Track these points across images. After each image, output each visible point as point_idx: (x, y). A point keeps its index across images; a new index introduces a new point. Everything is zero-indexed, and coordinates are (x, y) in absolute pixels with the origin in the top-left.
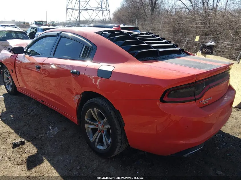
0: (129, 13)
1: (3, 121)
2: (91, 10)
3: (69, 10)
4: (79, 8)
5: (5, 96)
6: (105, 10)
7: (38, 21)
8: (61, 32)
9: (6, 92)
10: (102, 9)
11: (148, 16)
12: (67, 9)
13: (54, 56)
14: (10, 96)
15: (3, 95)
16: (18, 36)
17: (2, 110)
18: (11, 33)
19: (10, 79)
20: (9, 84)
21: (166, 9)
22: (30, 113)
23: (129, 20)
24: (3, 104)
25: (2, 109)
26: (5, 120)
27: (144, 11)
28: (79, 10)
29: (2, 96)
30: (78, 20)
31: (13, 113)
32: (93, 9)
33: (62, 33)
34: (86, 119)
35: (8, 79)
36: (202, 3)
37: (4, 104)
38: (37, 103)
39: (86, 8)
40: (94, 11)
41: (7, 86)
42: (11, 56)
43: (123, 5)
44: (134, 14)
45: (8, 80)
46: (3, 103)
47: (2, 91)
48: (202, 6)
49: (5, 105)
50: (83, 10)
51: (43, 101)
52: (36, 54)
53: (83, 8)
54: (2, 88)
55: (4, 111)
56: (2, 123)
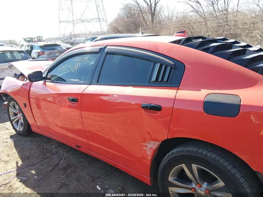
0: (125, 22)
1: (23, 184)
2: (87, 21)
3: (61, 22)
4: (73, 20)
5: (14, 139)
6: (103, 20)
7: (27, 38)
8: (105, 47)
9: (14, 132)
10: (99, 19)
11: (148, 23)
12: (60, 22)
13: (98, 82)
14: (21, 138)
15: (12, 137)
16: (14, 56)
17: (16, 162)
18: (5, 53)
19: (20, 115)
20: (18, 122)
21: (167, 15)
22: (58, 164)
23: (127, 29)
24: (15, 153)
25: (15, 160)
26: (26, 180)
27: (144, 18)
28: (72, 22)
29: (10, 140)
30: (73, 33)
31: (32, 166)
32: (89, 20)
33: (108, 47)
34: (171, 179)
35: (15, 114)
36: (212, 5)
37: (16, 151)
38: (61, 145)
39: (81, 20)
40: (89, 22)
41: (14, 124)
42: (23, 84)
43: (119, 14)
44: (132, 23)
45: (16, 117)
46: (14, 151)
47: (7, 131)
48: (212, 8)
49: (18, 153)
50: (78, 22)
51: (79, 147)
52: (60, 80)
53: (78, 20)
54: (7, 127)
55: (19, 165)
56: (22, 187)
